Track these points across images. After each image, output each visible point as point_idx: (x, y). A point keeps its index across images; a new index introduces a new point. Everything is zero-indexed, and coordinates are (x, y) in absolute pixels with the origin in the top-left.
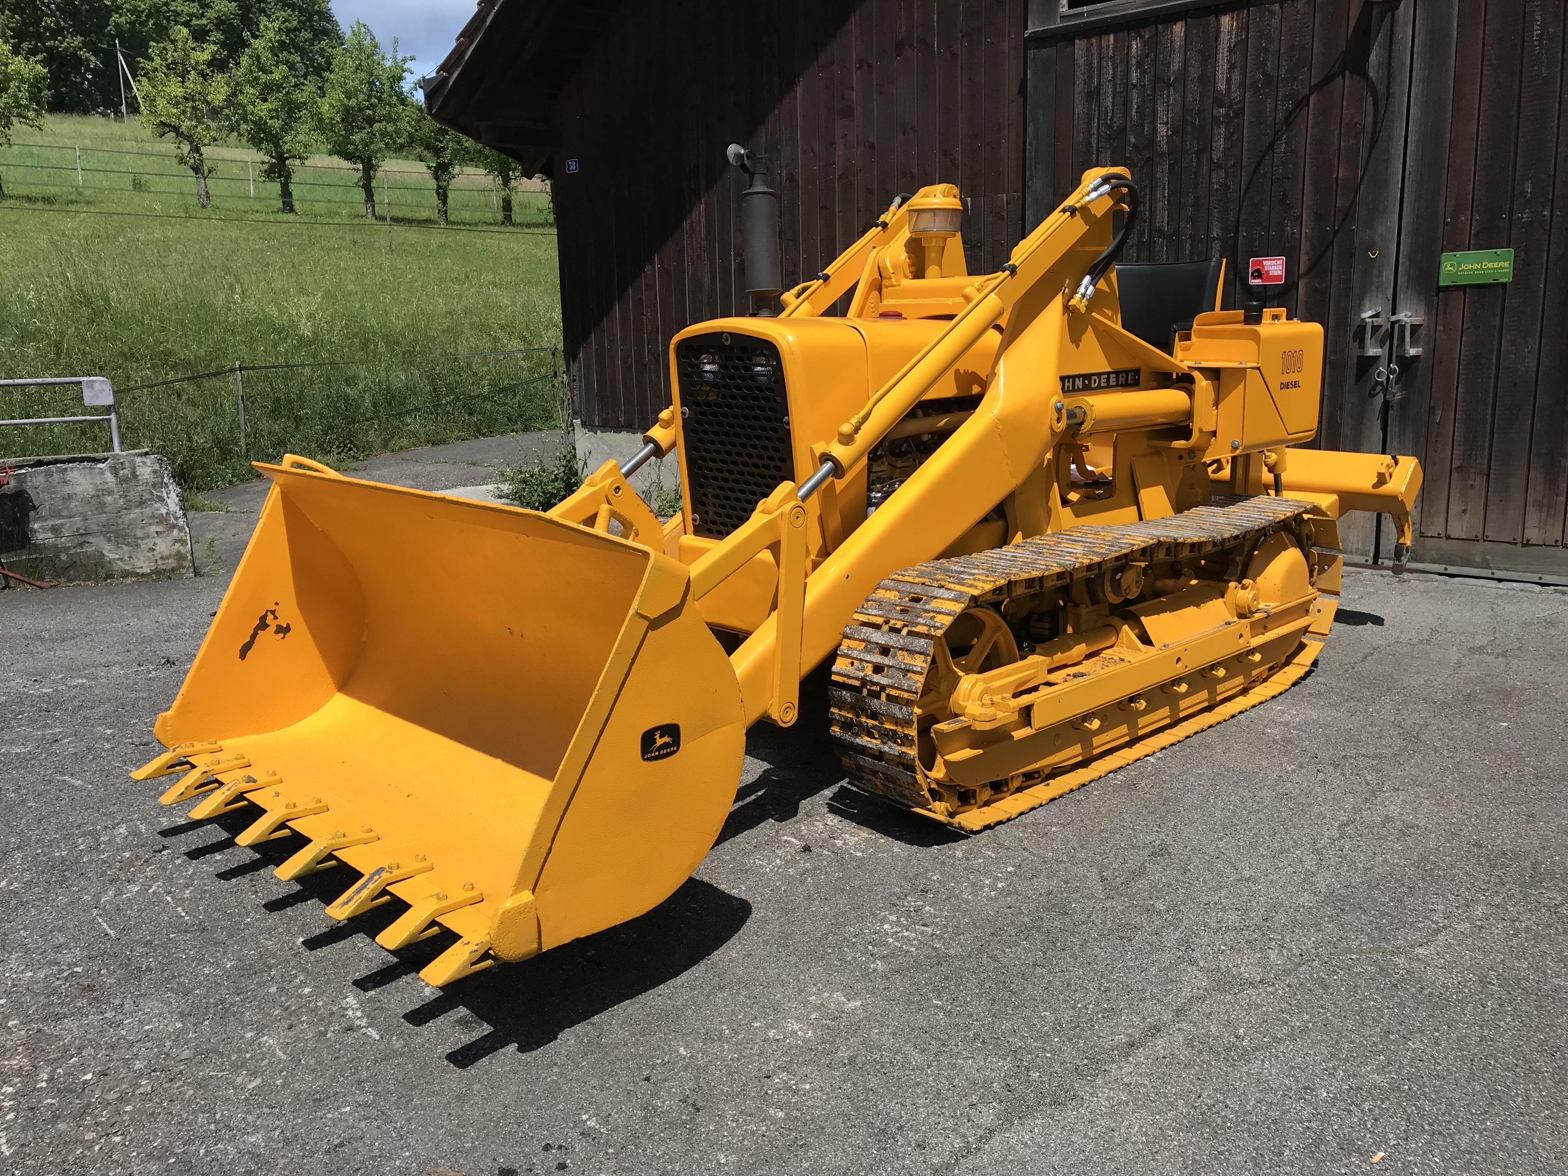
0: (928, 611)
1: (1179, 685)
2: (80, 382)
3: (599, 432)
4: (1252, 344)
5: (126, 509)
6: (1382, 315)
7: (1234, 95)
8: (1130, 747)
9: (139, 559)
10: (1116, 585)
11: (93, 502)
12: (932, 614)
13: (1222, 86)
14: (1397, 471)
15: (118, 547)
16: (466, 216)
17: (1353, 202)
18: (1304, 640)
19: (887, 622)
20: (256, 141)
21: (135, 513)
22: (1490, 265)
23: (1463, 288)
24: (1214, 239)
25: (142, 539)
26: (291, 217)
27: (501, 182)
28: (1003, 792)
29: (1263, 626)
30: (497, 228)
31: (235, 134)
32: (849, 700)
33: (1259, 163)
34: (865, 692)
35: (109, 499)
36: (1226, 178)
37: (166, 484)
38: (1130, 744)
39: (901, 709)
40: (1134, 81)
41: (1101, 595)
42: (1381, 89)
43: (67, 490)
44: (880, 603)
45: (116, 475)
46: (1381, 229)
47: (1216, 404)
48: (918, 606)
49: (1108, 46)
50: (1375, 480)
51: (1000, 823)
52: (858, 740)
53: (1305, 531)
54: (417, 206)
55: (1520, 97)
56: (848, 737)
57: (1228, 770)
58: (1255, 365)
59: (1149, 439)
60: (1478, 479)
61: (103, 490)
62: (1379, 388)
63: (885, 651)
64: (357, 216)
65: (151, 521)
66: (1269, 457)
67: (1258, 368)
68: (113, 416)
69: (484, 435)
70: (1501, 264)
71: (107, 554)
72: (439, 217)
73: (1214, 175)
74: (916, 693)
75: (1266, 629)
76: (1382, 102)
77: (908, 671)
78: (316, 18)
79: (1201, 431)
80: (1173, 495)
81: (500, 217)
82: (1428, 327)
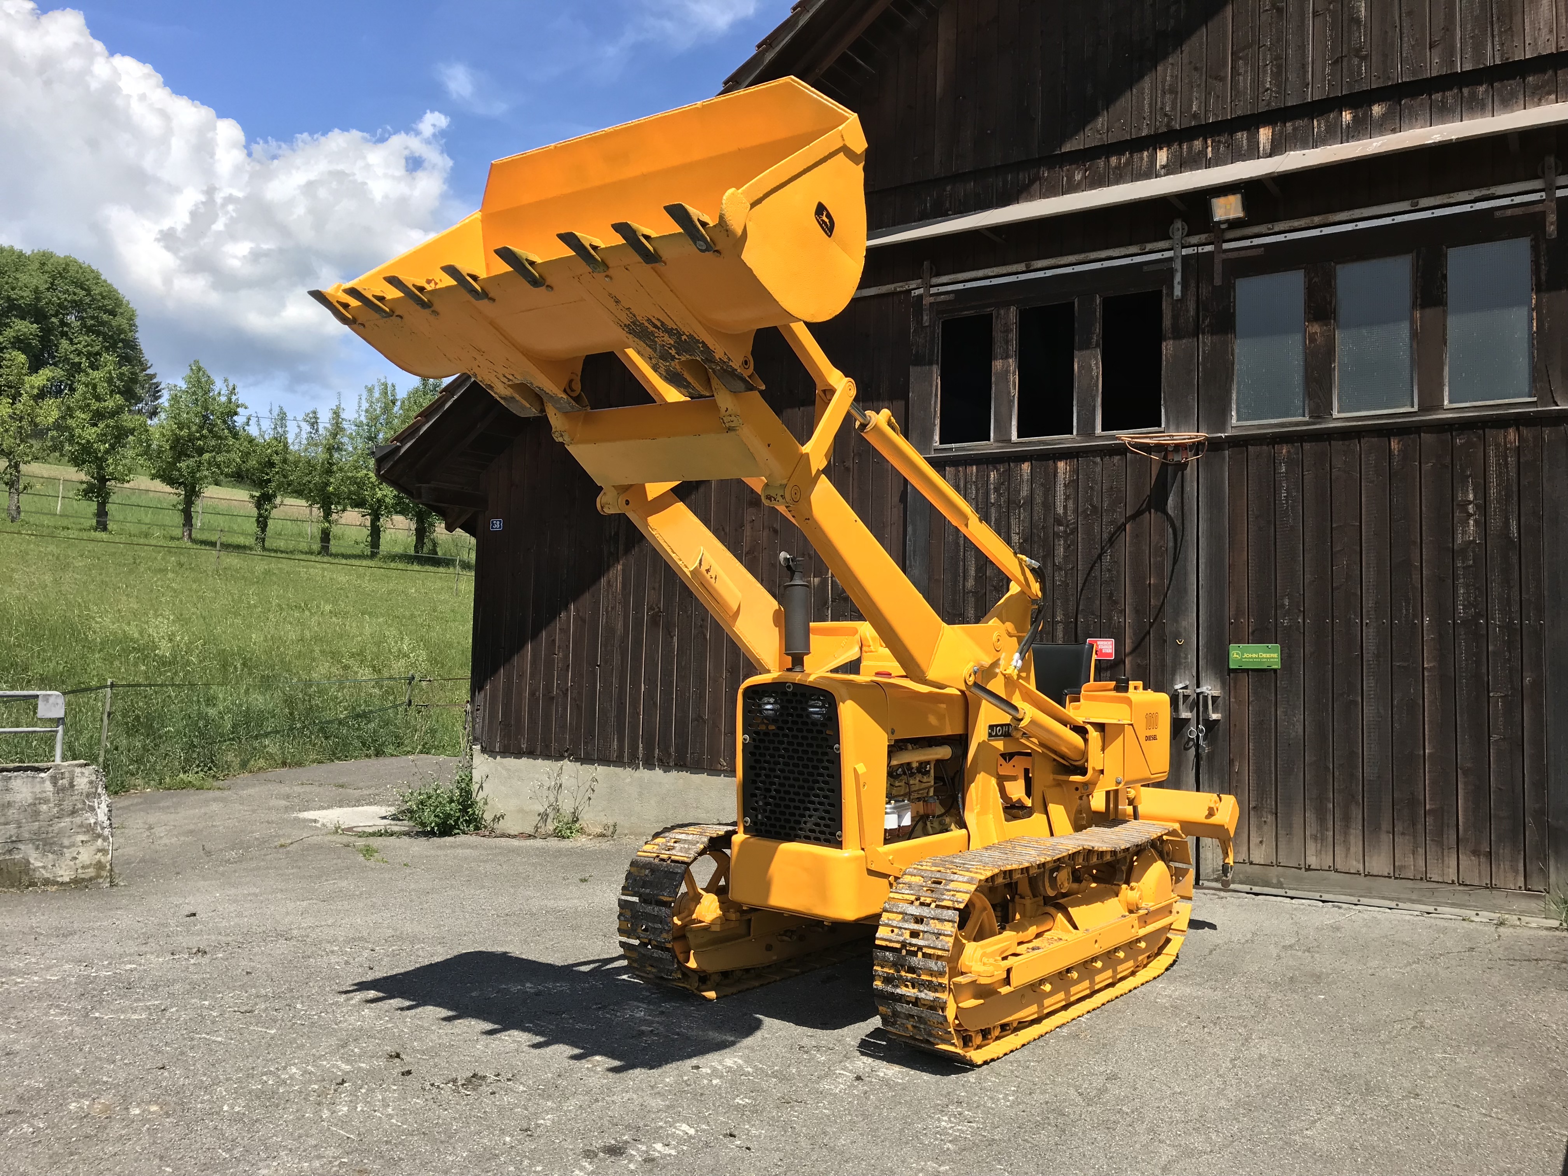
0: (949, 890)
1: (1096, 962)
2: (37, 696)
3: (498, 757)
4: (1125, 707)
5: (58, 818)
6: (1189, 687)
7: (1069, 518)
8: (1066, 1010)
9: (61, 868)
10: (1053, 881)
11: (29, 810)
12: (952, 893)
13: (1060, 510)
14: (1221, 806)
15: (44, 855)
16: (282, 544)
17: (1163, 603)
18: (1169, 935)
19: (917, 899)
20: (77, 461)
21: (66, 822)
22: (1264, 655)
23: (1247, 671)
24: (1058, 622)
25: (68, 847)
26: (104, 535)
27: (322, 514)
28: (988, 1039)
29: (1144, 921)
30: (313, 558)
31: (57, 454)
32: (892, 959)
33: (1092, 568)
34: (904, 952)
35: (44, 808)
36: (1066, 576)
37: (99, 794)
38: (1065, 1008)
39: (936, 964)
40: (992, 501)
41: (1042, 888)
42: (1178, 524)
43: (8, 797)
44: (910, 886)
45: (55, 784)
46: (1184, 624)
47: (1103, 750)
48: (941, 886)
49: (972, 474)
50: (1207, 812)
51: (993, 1060)
52: (899, 991)
53: (1166, 849)
54: (228, 531)
55: (1275, 539)
56: (889, 989)
57: (1140, 1026)
58: (1129, 722)
59: (1054, 773)
60: (1269, 817)
61: (40, 799)
62: (1191, 743)
63: (919, 920)
64: (172, 538)
65: (79, 830)
66: (1129, 792)
67: (1132, 725)
68: (60, 729)
69: (339, 759)
70: (1272, 655)
71: (32, 861)
72: (256, 544)
73: (1056, 574)
74: (948, 951)
75: (1146, 923)
76: (1179, 534)
77: (940, 934)
78: (120, 345)
79: (1094, 769)
80: (1072, 818)
81: (316, 547)
82: (1224, 698)
